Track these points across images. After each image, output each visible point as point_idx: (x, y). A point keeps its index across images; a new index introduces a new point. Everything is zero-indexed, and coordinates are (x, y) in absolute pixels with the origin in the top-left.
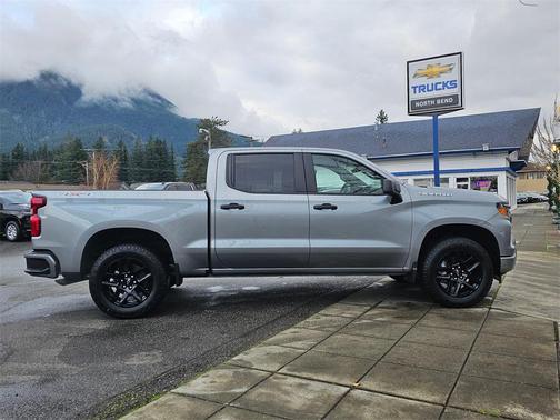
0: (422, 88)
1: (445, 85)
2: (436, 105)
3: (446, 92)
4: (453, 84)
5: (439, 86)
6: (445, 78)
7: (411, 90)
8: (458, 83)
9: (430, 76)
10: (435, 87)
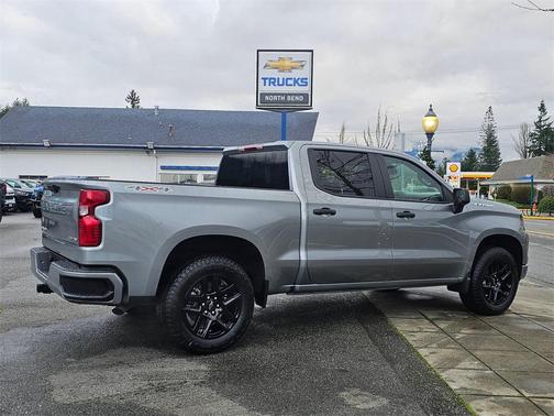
0: (273, 81)
1: (296, 81)
2: (286, 102)
3: (297, 89)
4: (304, 82)
5: (290, 82)
6: (297, 74)
7: (261, 82)
8: (309, 81)
9: (282, 70)
10: (285, 82)
